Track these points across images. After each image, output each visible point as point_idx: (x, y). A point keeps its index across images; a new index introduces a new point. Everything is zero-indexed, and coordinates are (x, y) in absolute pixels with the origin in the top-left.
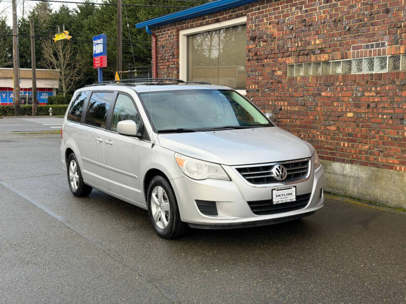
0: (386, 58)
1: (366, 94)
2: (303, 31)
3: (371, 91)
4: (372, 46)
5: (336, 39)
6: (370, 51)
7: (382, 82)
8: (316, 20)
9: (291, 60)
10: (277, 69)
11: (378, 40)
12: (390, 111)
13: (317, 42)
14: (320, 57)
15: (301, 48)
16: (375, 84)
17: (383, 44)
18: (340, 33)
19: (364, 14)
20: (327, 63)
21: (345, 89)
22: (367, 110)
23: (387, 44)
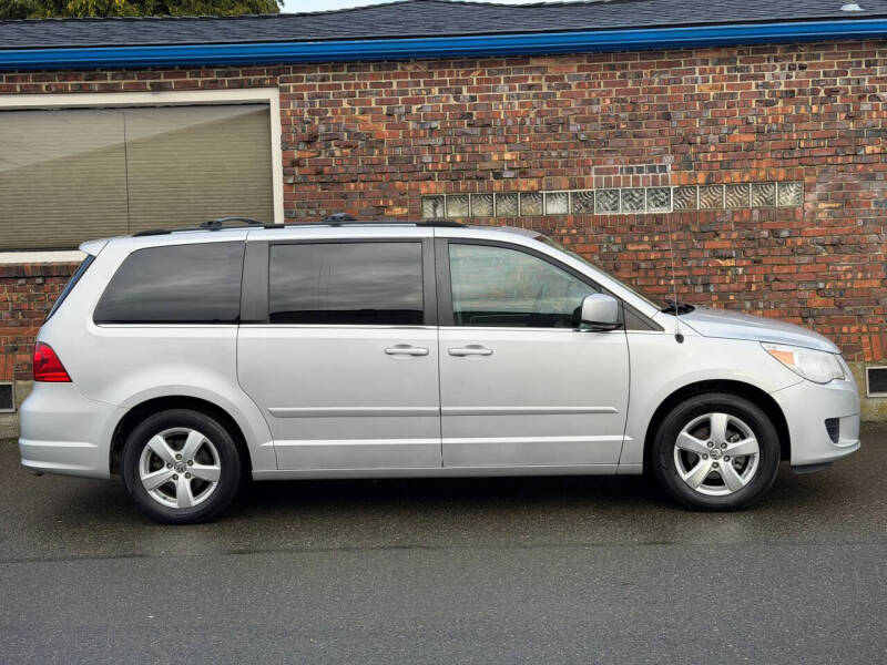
0: (669, 189)
1: (630, 247)
2: (464, 134)
3: (641, 242)
4: (640, 170)
5: (554, 154)
6: (636, 179)
7: (663, 228)
8: (502, 117)
9: (433, 187)
10: (391, 203)
11: (652, 161)
12: (681, 273)
13: (508, 156)
14: (516, 184)
15: (463, 166)
16: (649, 232)
17: (663, 169)
18: (565, 144)
19: (617, 117)
20: (532, 193)
21: (582, 240)
22: (635, 274)
23: (670, 167)
